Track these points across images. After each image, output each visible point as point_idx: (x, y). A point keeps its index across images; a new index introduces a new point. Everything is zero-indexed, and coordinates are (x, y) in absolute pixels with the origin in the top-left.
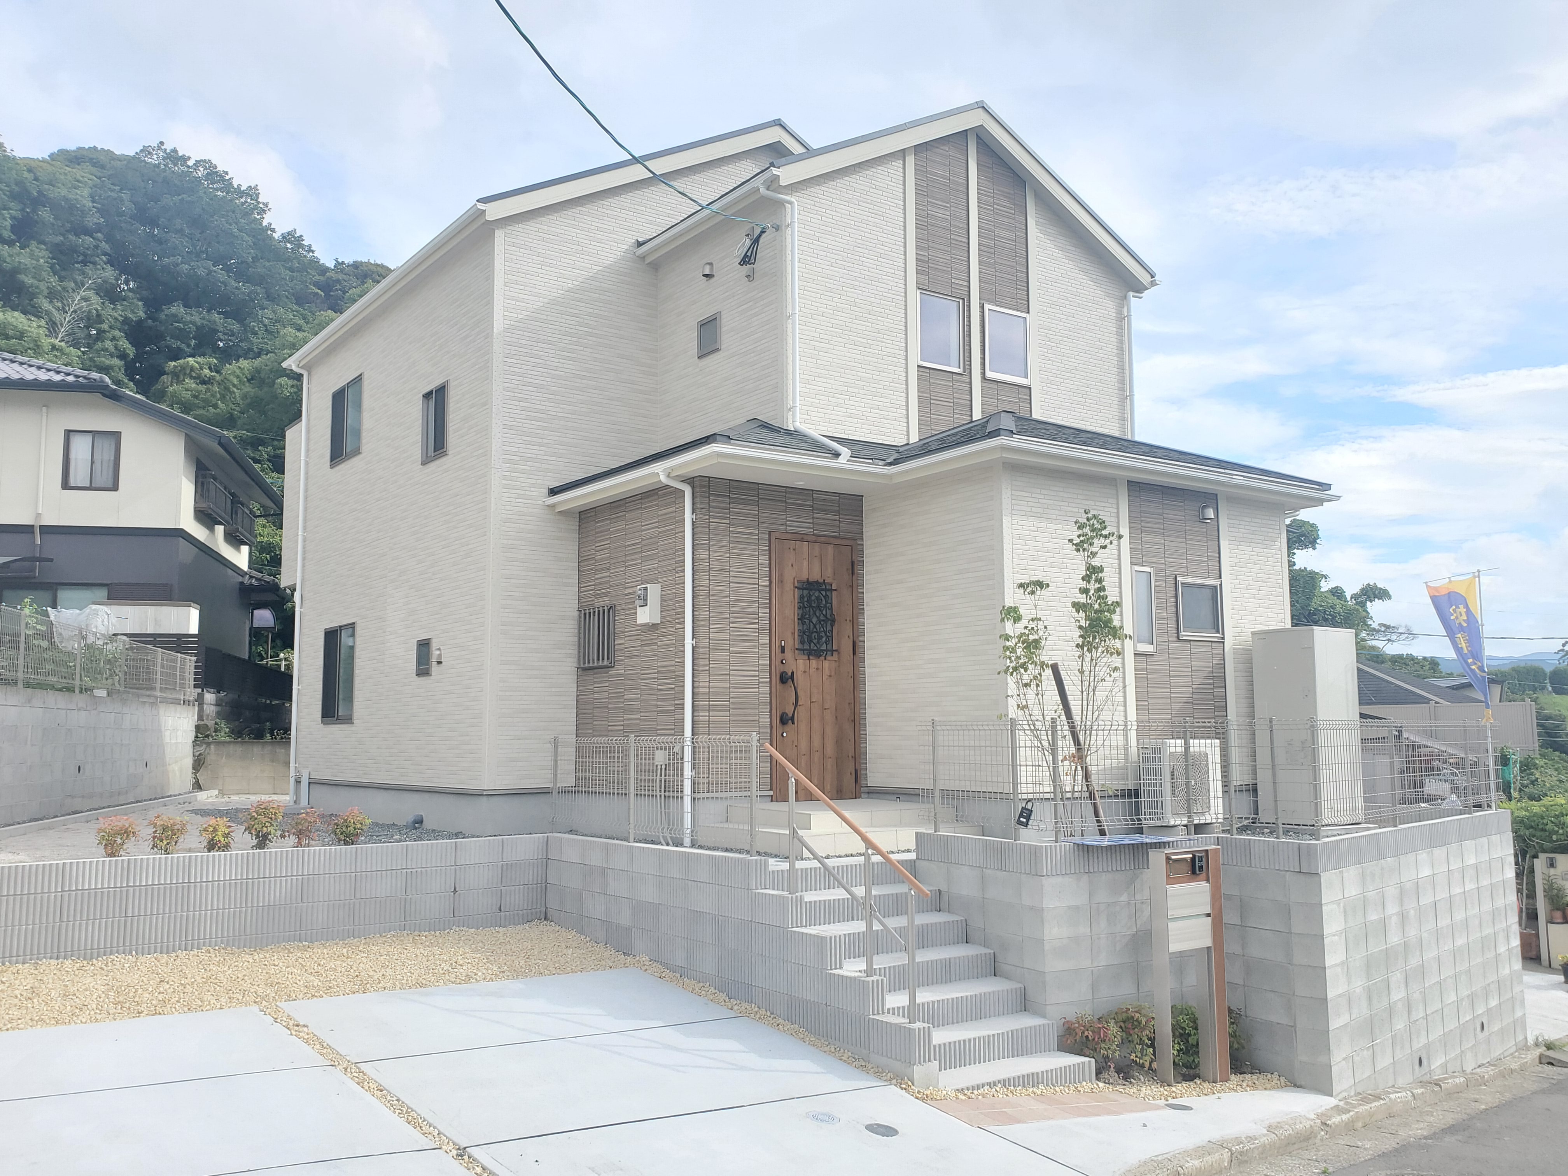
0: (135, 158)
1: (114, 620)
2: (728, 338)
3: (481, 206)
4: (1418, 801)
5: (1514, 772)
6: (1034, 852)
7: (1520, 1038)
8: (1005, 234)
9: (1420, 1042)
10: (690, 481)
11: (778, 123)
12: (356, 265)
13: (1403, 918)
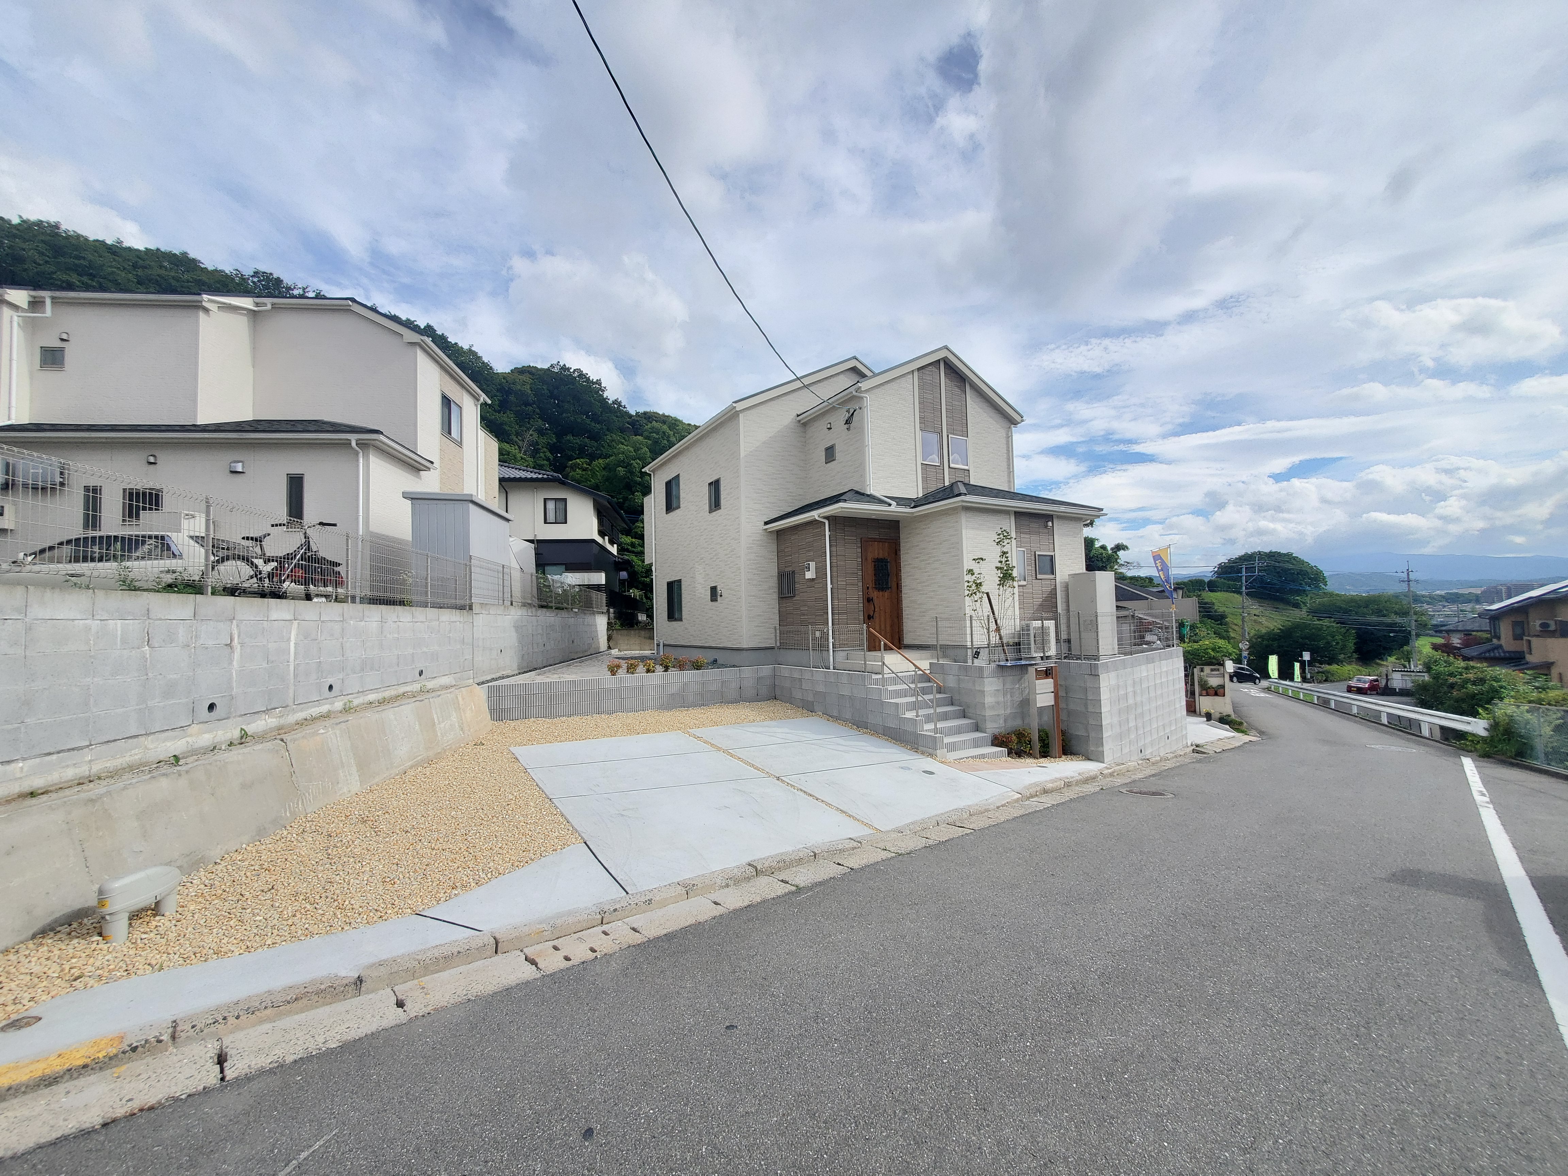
0: (548, 369)
1: (574, 579)
2: (838, 455)
3: (734, 405)
4: (1141, 645)
5: (1186, 631)
6: (981, 669)
7: (1185, 743)
8: (957, 403)
9: (1141, 744)
10: (827, 518)
11: (855, 358)
12: (645, 413)
13: (1135, 692)
